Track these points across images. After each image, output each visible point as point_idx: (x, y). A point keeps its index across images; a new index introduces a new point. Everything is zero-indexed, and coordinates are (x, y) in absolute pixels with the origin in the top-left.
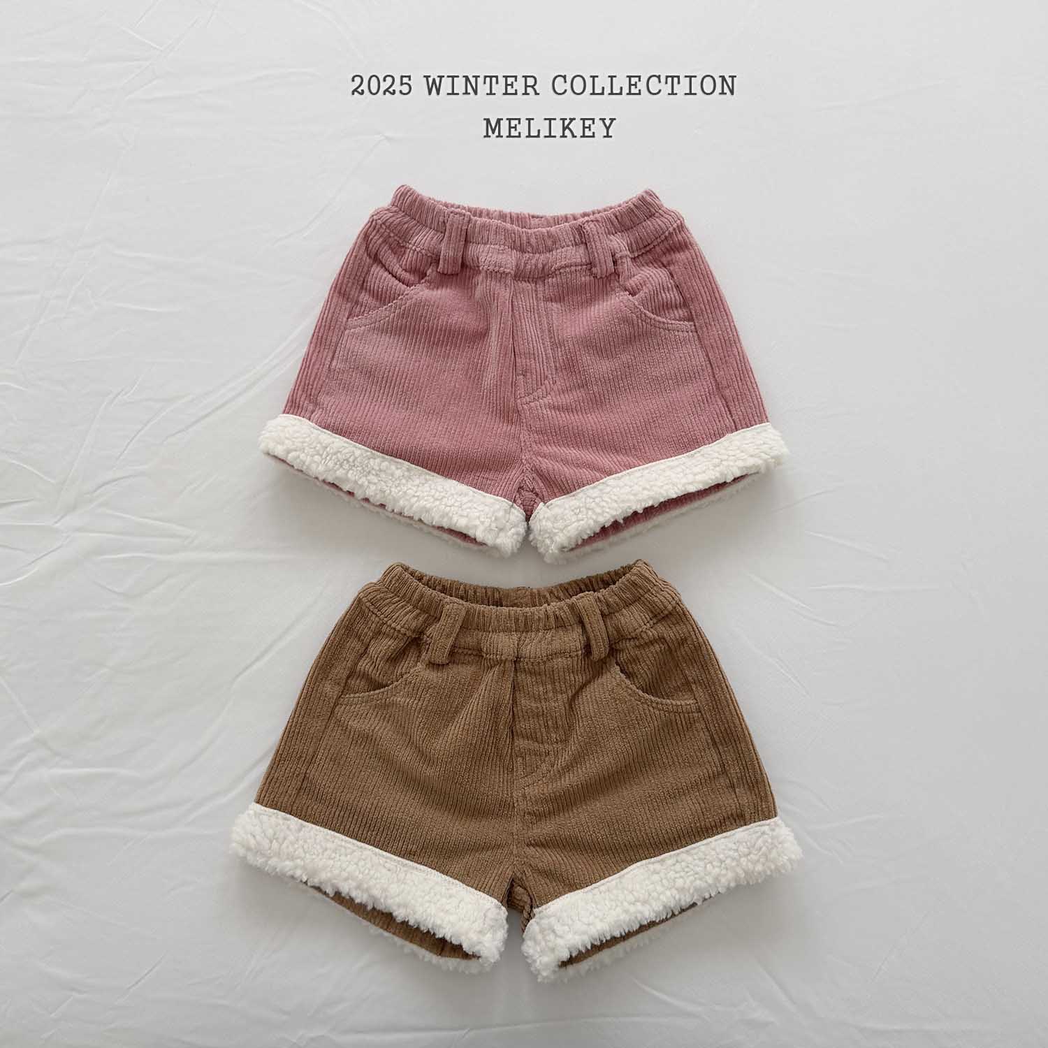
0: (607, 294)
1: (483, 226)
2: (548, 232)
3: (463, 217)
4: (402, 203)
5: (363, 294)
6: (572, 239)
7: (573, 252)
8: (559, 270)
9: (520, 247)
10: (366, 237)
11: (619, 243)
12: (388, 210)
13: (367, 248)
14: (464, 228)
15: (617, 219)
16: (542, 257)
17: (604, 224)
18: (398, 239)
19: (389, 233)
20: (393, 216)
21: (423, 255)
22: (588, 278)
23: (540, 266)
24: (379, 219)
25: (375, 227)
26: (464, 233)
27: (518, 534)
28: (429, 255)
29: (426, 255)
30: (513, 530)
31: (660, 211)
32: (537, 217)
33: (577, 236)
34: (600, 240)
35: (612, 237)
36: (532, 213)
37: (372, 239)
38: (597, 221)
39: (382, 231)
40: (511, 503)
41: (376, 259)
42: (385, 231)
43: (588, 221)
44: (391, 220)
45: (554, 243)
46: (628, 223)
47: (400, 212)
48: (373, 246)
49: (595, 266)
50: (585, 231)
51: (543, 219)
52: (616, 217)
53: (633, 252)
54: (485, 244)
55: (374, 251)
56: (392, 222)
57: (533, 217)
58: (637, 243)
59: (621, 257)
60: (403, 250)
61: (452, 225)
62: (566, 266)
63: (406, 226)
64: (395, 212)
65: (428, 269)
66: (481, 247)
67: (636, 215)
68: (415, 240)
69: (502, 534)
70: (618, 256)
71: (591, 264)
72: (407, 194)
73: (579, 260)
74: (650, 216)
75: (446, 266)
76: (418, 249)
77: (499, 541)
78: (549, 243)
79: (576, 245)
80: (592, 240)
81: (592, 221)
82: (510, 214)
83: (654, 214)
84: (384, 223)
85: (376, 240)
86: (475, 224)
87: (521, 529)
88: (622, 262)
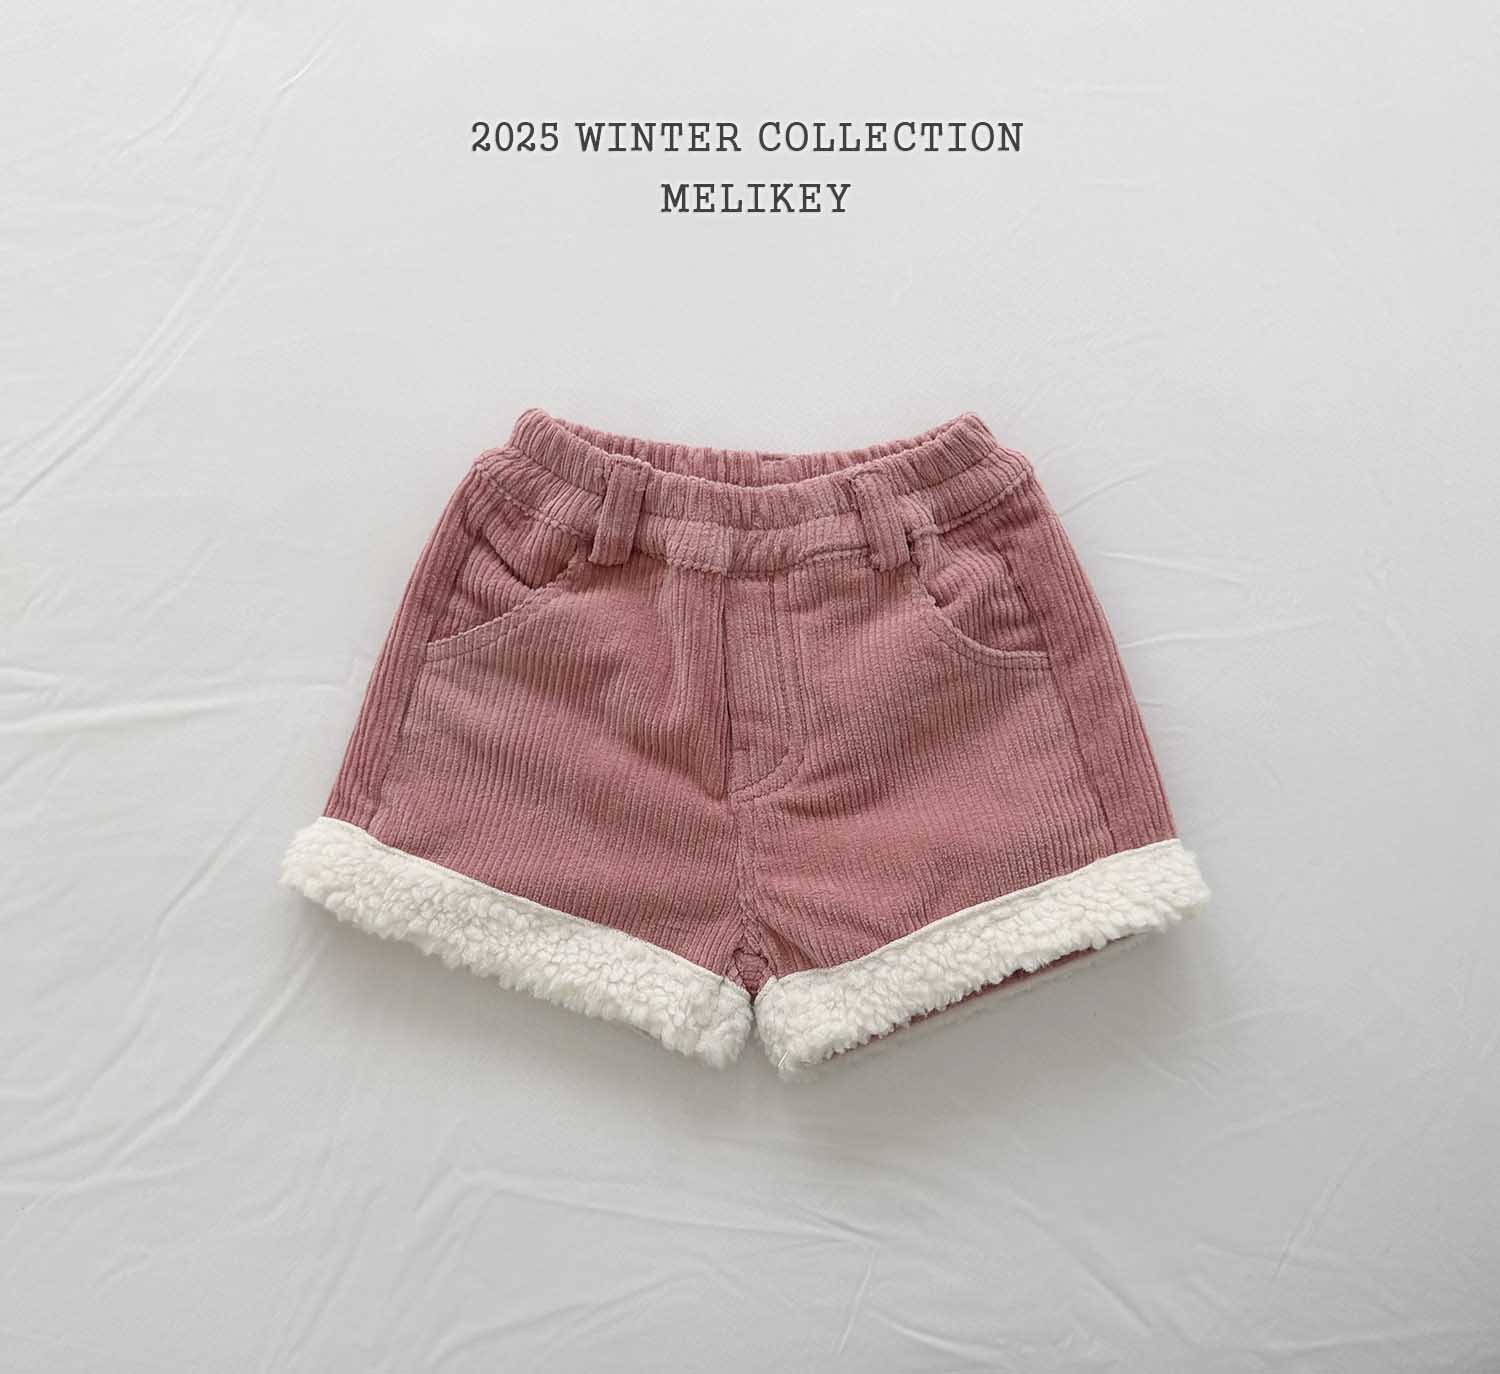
0: (896, 599)
1: (673, 487)
2: (790, 491)
3: (637, 471)
4: (527, 442)
5: (454, 598)
6: (834, 502)
7: (837, 525)
8: (812, 556)
9: (742, 522)
10: (462, 501)
11: (917, 510)
12: (503, 453)
13: (464, 519)
14: (641, 489)
15: (914, 467)
16: (781, 534)
17: (891, 477)
18: (519, 505)
19: (504, 495)
20: (512, 464)
21: (563, 533)
22: (863, 571)
23: (777, 550)
24: (486, 470)
25: (480, 482)
26: (639, 499)
27: (733, 1030)
28: (573, 533)
29: (569, 533)
30: (725, 1026)
31: (991, 455)
32: (773, 458)
33: (843, 498)
34: (884, 506)
35: (905, 499)
36: (763, 451)
37: (473, 505)
38: (878, 472)
39: (490, 490)
40: (720, 978)
41: (480, 538)
42: (497, 491)
43: (861, 473)
44: (506, 472)
45: (802, 509)
46: (933, 475)
47: (524, 458)
48: (475, 516)
49: (876, 551)
50: (856, 490)
51: (782, 462)
52: (912, 464)
53: (942, 524)
54: (679, 518)
55: (476, 525)
56: (509, 477)
57: (765, 458)
58: (949, 509)
59: (921, 535)
60: (529, 522)
61: (618, 485)
62: (823, 551)
63: (534, 481)
64: (514, 457)
65: (570, 559)
66: (669, 524)
67: (947, 461)
68: (549, 505)
69: (706, 1034)
70: (916, 533)
71: (868, 548)
72: (535, 425)
73: (847, 541)
74: (974, 464)
75: (605, 553)
76: (554, 523)
77: (701, 1047)
78: (794, 511)
79: (841, 512)
80: (869, 506)
81: (870, 472)
82: (725, 453)
83: (980, 461)
84: (494, 478)
85: (479, 507)
86: (659, 483)
87: (741, 1022)
88: (924, 544)
